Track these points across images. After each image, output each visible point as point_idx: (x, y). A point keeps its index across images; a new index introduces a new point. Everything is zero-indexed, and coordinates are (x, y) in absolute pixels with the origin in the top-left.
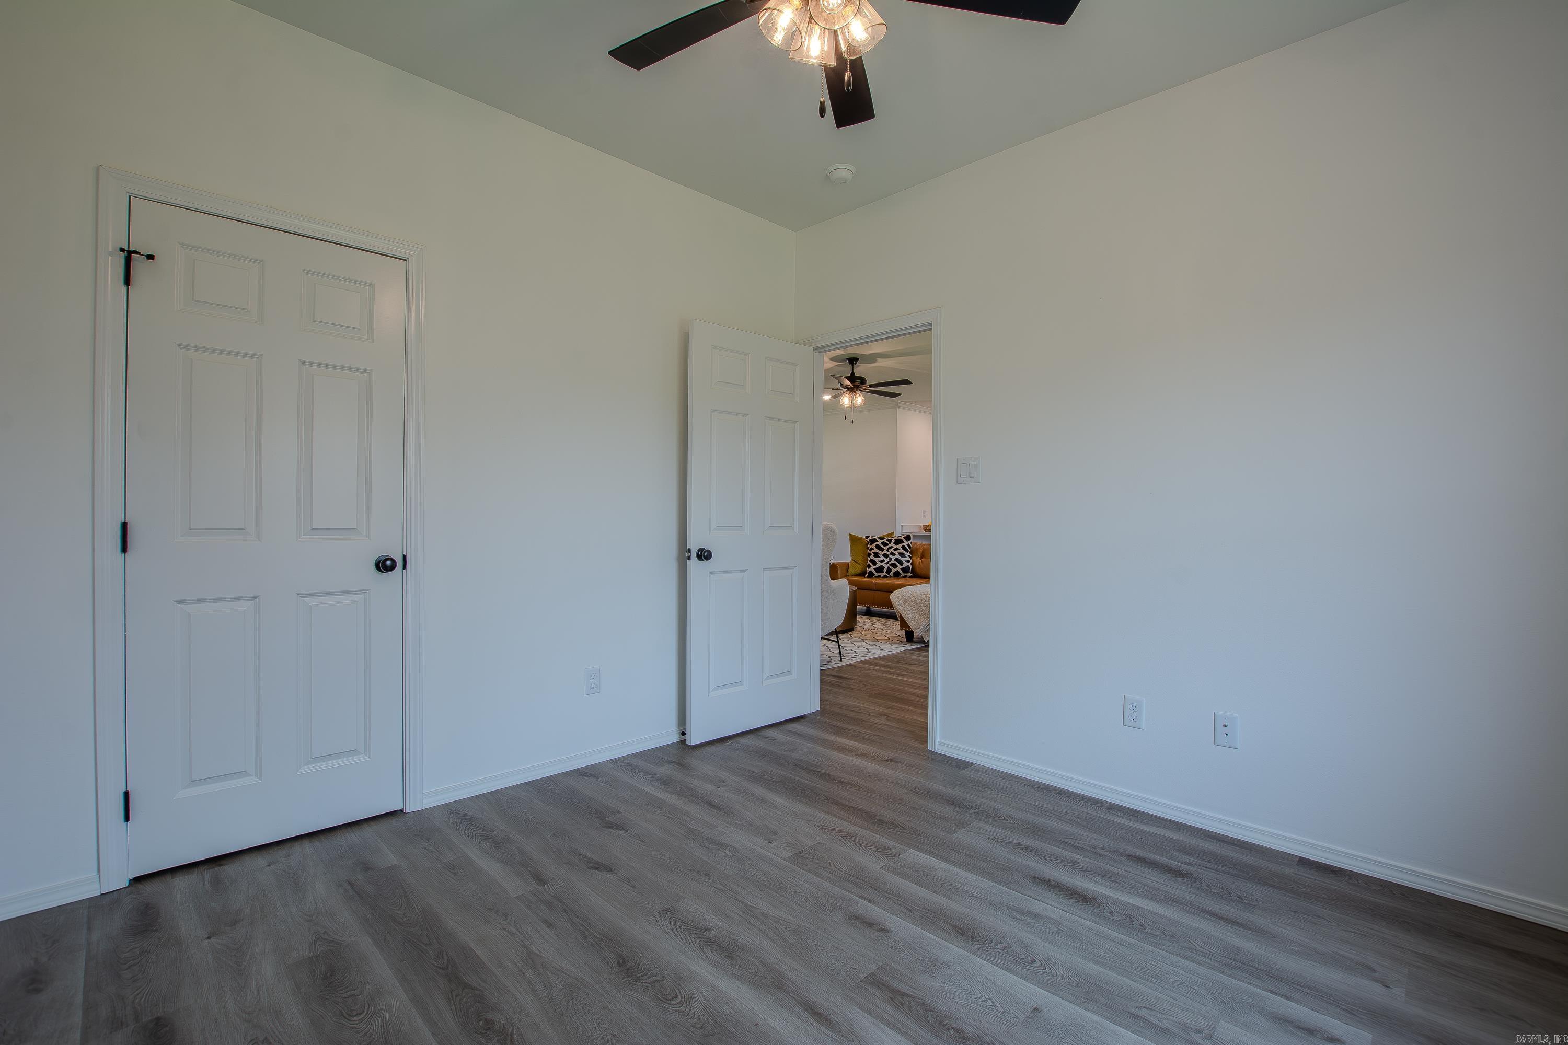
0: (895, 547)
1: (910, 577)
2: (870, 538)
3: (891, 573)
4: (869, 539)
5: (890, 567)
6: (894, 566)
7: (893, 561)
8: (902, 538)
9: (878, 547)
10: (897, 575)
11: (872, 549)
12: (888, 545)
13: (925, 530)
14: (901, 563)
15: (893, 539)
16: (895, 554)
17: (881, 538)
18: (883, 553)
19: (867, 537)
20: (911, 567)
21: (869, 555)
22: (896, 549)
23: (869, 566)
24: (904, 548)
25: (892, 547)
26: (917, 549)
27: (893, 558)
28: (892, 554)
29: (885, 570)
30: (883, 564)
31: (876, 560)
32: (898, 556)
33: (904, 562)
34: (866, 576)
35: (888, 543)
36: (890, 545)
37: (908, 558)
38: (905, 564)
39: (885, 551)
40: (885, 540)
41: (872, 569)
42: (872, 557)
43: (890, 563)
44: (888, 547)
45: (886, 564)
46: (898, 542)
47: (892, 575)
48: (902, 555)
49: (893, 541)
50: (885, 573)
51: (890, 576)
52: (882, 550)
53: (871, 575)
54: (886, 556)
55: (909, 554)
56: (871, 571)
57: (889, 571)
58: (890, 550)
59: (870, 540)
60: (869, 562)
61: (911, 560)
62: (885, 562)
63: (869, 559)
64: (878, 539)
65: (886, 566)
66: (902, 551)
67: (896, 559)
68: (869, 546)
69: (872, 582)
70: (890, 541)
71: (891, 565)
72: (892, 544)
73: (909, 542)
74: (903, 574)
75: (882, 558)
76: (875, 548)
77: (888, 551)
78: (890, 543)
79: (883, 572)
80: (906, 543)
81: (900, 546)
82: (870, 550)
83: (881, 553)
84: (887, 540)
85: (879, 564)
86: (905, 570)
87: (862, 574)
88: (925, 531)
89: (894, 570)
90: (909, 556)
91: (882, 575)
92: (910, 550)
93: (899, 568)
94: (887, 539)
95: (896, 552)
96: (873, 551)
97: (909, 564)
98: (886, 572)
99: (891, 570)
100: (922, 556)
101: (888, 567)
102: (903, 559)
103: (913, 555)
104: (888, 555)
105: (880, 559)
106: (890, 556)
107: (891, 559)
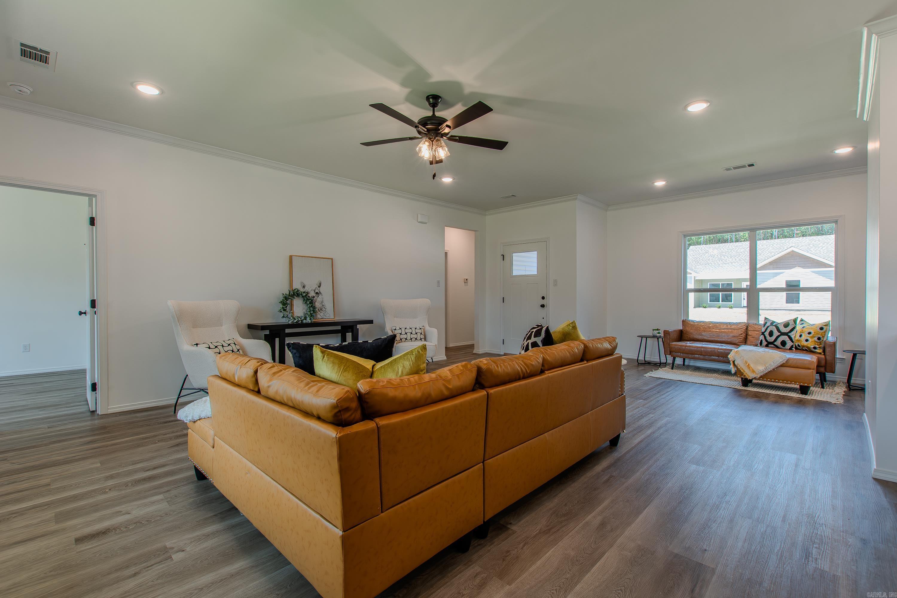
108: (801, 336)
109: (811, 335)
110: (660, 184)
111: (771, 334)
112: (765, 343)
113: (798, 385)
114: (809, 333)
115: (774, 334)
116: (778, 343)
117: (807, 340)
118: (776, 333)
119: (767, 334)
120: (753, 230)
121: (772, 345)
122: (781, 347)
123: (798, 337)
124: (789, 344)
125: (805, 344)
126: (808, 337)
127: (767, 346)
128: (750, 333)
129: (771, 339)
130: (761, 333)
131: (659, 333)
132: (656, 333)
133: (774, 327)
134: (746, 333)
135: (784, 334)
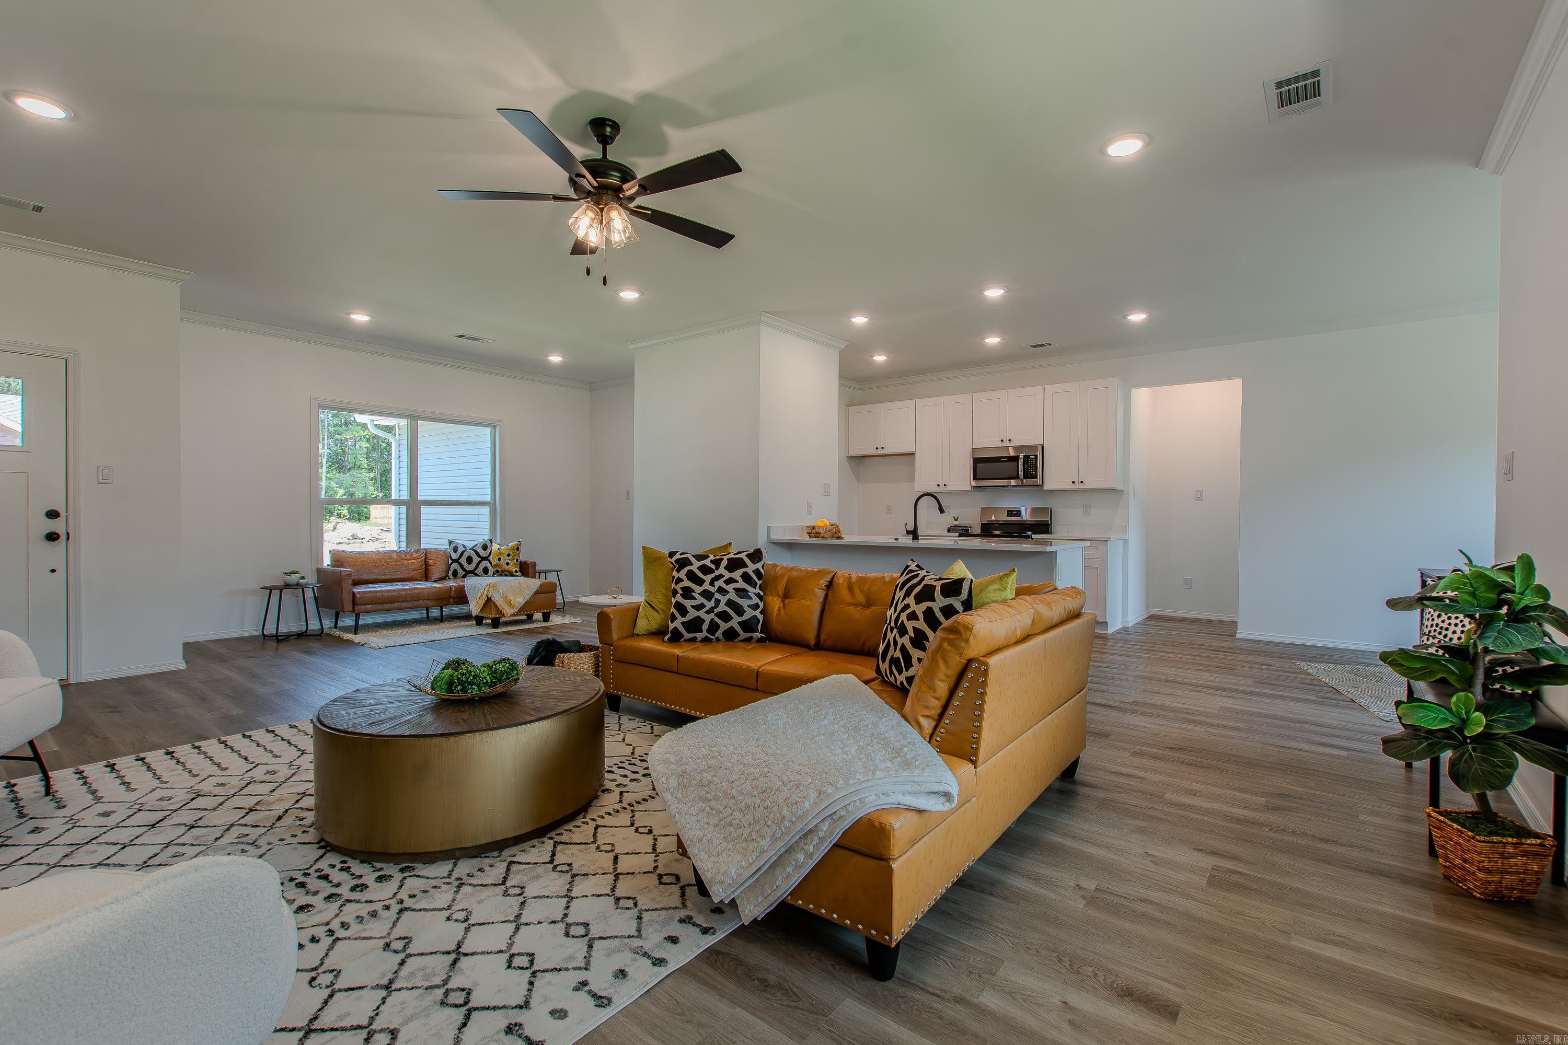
0: (727, 575)
1: (760, 640)
2: (678, 556)
3: (719, 633)
4: (675, 558)
5: (717, 620)
6: (725, 617)
7: (722, 607)
8: (743, 556)
9: (691, 576)
10: (730, 635)
11: (679, 580)
12: (712, 571)
13: (809, 533)
14: (740, 611)
15: (725, 558)
16: (728, 592)
17: (699, 557)
18: (702, 588)
19: (672, 555)
20: (761, 617)
21: (675, 592)
22: (730, 581)
23: (673, 618)
24: (746, 578)
25: (721, 576)
26: (776, 579)
27: (724, 599)
28: (721, 590)
29: (705, 627)
30: (702, 614)
31: (688, 603)
32: (732, 596)
33: (746, 608)
34: (666, 638)
35: (713, 567)
36: (717, 573)
37: (756, 600)
38: (749, 614)
39: (706, 586)
40: (707, 562)
41: (678, 624)
42: (679, 598)
43: (716, 611)
44: (713, 575)
45: (708, 612)
46: (735, 564)
47: (721, 637)
48: (741, 592)
49: (724, 563)
50: (705, 634)
51: (718, 639)
52: (700, 582)
53: (676, 637)
54: (707, 595)
55: (758, 590)
56: (676, 628)
57: (713, 627)
58: (717, 584)
59: (677, 561)
60: (673, 610)
61: (761, 605)
62: (705, 609)
63: (674, 601)
64: (693, 560)
65: (707, 618)
66: (742, 584)
67: (730, 603)
68: (675, 573)
69: (672, 655)
70: (717, 563)
71: (717, 615)
72: (722, 570)
73: (759, 566)
74: (743, 635)
75: (700, 600)
76: (685, 578)
77: (712, 584)
78: (717, 568)
79: (701, 631)
80: (751, 568)
81: (737, 575)
82: (676, 584)
83: (698, 589)
84: (712, 562)
85: (692, 614)
86: (748, 626)
87: (659, 633)
88: (810, 536)
89: (724, 626)
90: (758, 595)
91: (700, 636)
92: (759, 582)
93: (736, 619)
94: (712, 557)
95: (729, 588)
96: (681, 585)
97: (757, 613)
98: (708, 631)
99: (718, 626)
100: (786, 596)
101: (712, 620)
102: (744, 603)
103: (768, 592)
104: (714, 594)
105: (694, 603)
106: (717, 596)
107: (718, 602)
108: (499, 559)
109: (510, 558)
110: (360, 318)
111: (469, 560)
112: (461, 572)
113: (523, 615)
114: (509, 555)
115: (474, 560)
116: (480, 570)
117: (508, 564)
118: (476, 559)
119: (463, 561)
120: (414, 418)
121: (472, 575)
123: (496, 561)
124: (491, 570)
125: (507, 567)
126: (508, 559)
128: (431, 562)
129: (471, 567)
130: (450, 561)
131: (303, 578)
132: (294, 578)
133: (472, 551)
134: (426, 563)
135: (486, 559)
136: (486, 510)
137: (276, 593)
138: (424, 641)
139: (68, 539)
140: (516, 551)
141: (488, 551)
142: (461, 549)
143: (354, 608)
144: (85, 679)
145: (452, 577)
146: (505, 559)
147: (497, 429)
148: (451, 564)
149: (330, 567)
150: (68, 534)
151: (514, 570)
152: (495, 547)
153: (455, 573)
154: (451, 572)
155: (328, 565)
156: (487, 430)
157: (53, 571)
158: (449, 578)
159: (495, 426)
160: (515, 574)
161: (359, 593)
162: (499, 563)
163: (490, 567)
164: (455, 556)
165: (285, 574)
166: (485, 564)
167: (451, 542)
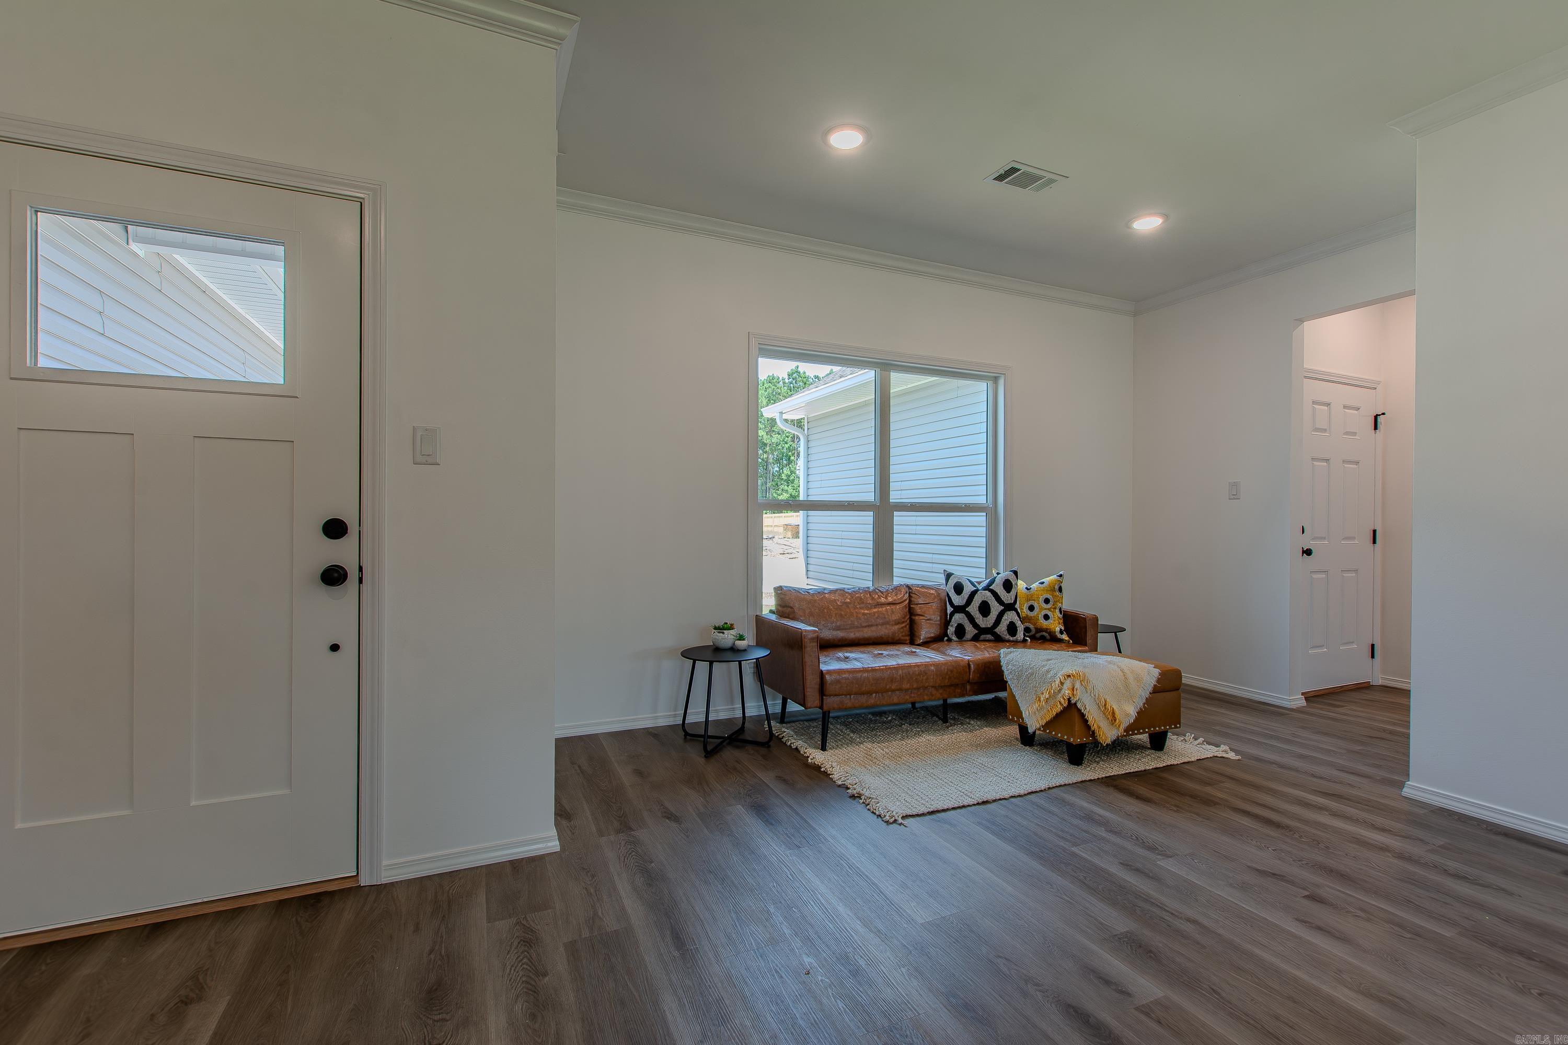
108: (1031, 608)
109: (1049, 606)
111: (985, 609)
112: (970, 631)
114: (1047, 601)
115: (992, 609)
116: (1002, 629)
118: (996, 608)
119: (973, 609)
120: (885, 366)
121: (989, 637)
122: (1008, 637)
125: (1044, 624)
127: (975, 638)
128: (918, 610)
129: (987, 623)
130: (950, 609)
131: (741, 638)
132: (727, 638)
133: (988, 594)
134: (911, 612)
135: (1010, 607)
136: (980, 519)
137: (702, 667)
138: (970, 801)
139: (361, 581)
140: (1058, 593)
141: (1013, 592)
142: (968, 589)
143: (822, 701)
144: (385, 878)
145: (954, 638)
146: (1041, 609)
147: (1001, 382)
148: (952, 614)
149: (773, 617)
150: (361, 569)
151: (1058, 629)
152: (1021, 585)
153: (960, 631)
154: (951, 630)
155: (771, 612)
156: (982, 387)
157: (335, 648)
158: (950, 640)
159: (995, 380)
160: (1059, 636)
161: (829, 672)
162: (1031, 614)
163: (1018, 623)
164: (958, 600)
165: (715, 628)
166: (1010, 616)
167: (948, 576)
